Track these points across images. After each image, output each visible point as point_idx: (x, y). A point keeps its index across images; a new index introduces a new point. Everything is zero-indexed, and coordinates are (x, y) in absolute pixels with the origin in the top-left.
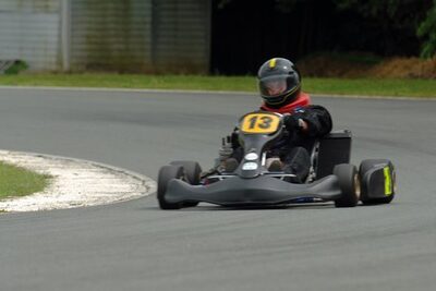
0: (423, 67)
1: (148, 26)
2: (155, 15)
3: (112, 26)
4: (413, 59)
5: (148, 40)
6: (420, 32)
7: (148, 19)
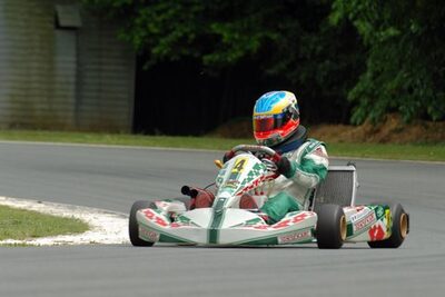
0: (353, 134)
1: (72, 87)
2: (79, 75)
3: (36, 85)
4: (341, 127)
5: (72, 100)
6: (351, 96)
7: (72, 80)
